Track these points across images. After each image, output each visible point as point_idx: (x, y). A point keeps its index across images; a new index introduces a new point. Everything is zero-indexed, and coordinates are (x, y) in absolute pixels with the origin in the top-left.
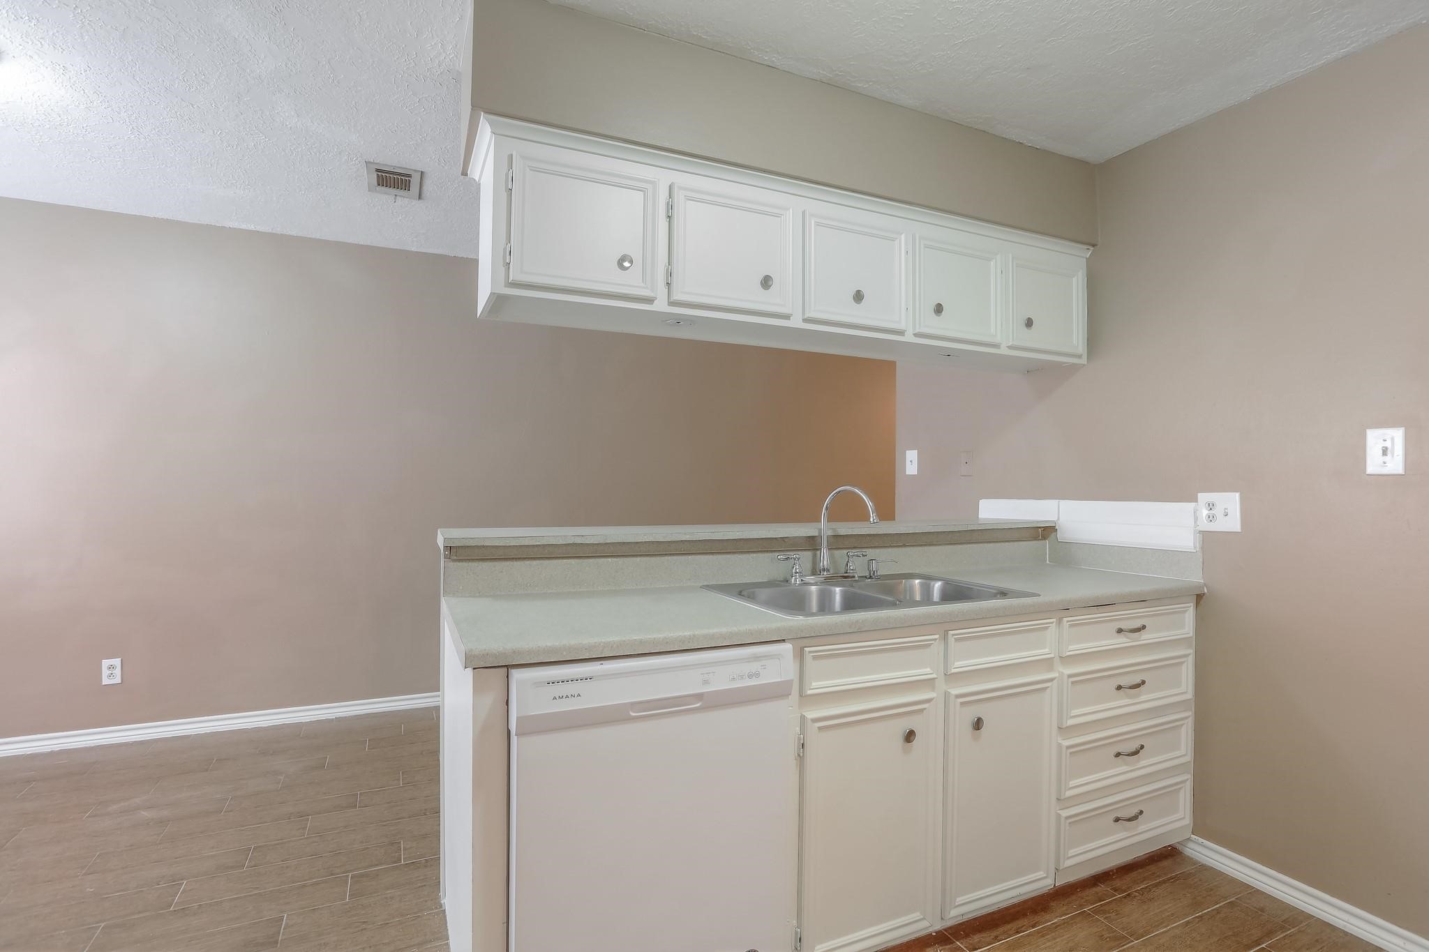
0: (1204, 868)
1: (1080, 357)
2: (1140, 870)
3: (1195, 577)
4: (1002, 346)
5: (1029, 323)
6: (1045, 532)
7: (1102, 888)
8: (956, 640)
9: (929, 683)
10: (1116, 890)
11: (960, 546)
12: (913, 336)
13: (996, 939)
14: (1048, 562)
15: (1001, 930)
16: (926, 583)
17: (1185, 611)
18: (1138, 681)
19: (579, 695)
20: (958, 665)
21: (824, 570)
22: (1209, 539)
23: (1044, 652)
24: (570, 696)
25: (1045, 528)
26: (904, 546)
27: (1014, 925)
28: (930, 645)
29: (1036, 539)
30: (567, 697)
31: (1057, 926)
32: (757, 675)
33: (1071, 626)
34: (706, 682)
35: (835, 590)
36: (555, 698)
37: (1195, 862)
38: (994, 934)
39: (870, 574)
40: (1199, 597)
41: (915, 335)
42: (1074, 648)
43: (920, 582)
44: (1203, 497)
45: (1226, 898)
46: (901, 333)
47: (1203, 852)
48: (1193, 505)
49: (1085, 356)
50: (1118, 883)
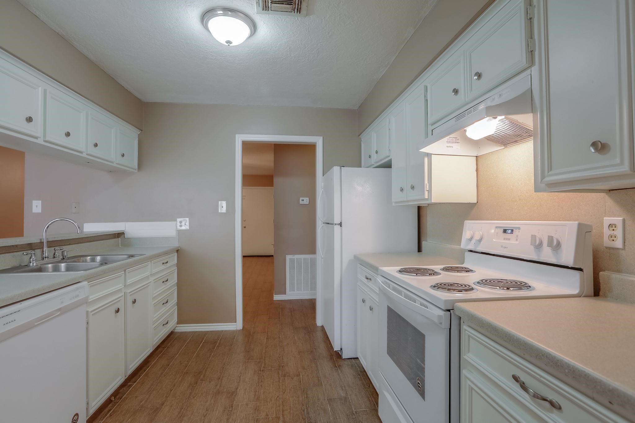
0: (182, 333)
1: (136, 170)
2: (167, 341)
3: (176, 245)
4: (114, 163)
5: (123, 155)
6: (119, 235)
7: (160, 349)
8: (128, 272)
9: (119, 291)
10: (164, 348)
11: (92, 243)
12: (86, 154)
13: (140, 376)
14: (120, 246)
15: (139, 374)
16: (93, 258)
17: (175, 255)
18: (167, 279)
19: (15, 320)
20: (129, 281)
21: (46, 258)
22: (180, 232)
23: (148, 273)
24: (11, 322)
25: (118, 234)
26: (70, 244)
27: (143, 370)
28: (121, 276)
29: (115, 238)
30: (10, 322)
31: (155, 364)
32: (78, 296)
33: (154, 263)
34: (62, 303)
35: (61, 265)
36: (4, 324)
37: (179, 332)
38: (138, 376)
39: (63, 257)
40: (177, 251)
41: (87, 154)
42: (154, 271)
43: (90, 258)
44: (179, 220)
45: (190, 336)
46: (81, 152)
47: (181, 328)
48: (176, 222)
49: (137, 170)
50: (163, 346)
